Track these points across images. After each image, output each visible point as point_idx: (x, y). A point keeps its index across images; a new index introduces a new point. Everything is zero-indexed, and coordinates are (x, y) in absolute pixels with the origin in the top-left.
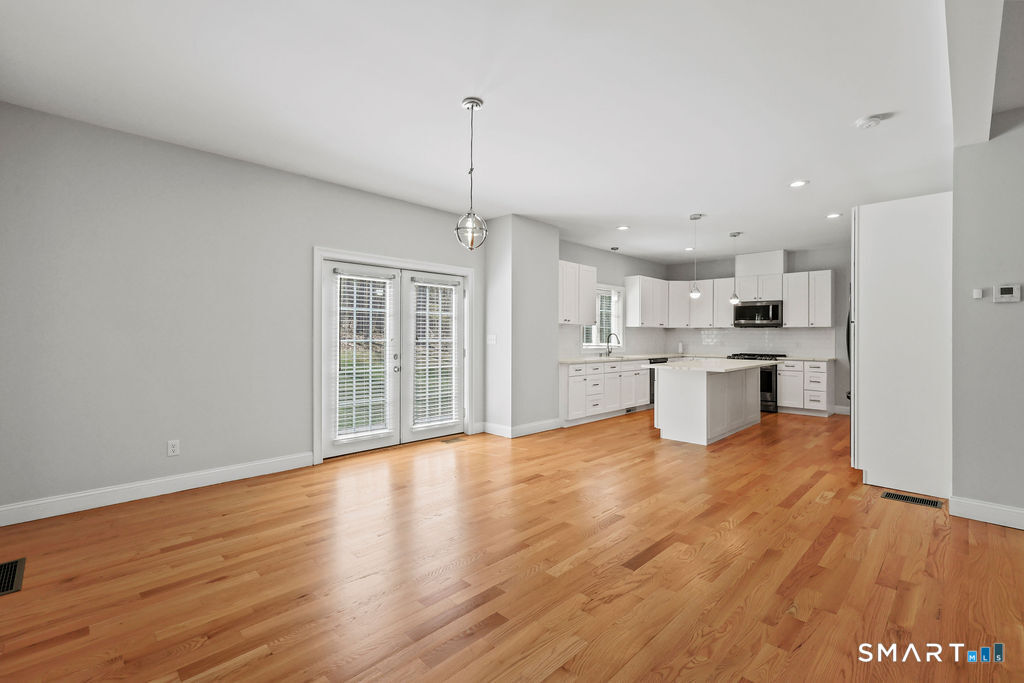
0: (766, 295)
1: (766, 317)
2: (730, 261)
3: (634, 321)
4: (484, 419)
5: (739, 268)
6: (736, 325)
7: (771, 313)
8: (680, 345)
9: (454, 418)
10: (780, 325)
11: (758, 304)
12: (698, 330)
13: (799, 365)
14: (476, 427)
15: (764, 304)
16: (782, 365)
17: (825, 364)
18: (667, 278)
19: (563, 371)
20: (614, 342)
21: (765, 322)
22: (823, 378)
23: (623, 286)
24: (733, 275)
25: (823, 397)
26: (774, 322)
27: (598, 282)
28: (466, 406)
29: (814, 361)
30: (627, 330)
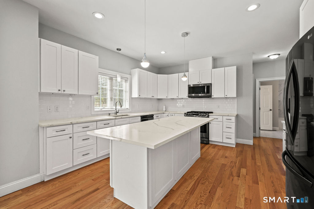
0: (204, 81)
1: (204, 92)
2: (186, 64)
3: (135, 95)
5: (191, 67)
6: (189, 97)
7: (206, 90)
8: (164, 107)
10: (210, 97)
11: (200, 85)
12: (172, 99)
13: (220, 118)
15: (202, 85)
17: (234, 117)
21: (203, 95)
22: (233, 126)
23: (131, 75)
24: (188, 71)
25: (233, 136)
26: (208, 94)
27: (99, 68)
29: (228, 116)
30: (132, 99)
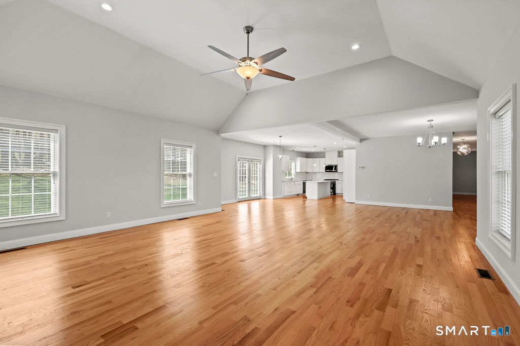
0: (333, 163)
2: (324, 153)
3: (298, 170)
4: (265, 195)
5: (327, 154)
6: (326, 171)
7: (334, 168)
9: (258, 195)
10: (337, 171)
11: (331, 166)
12: (316, 172)
13: (341, 182)
14: (263, 197)
16: (337, 182)
18: (307, 158)
19: (283, 183)
20: (293, 176)
21: (333, 171)
23: (295, 160)
24: (325, 157)
26: (335, 170)
27: (289, 159)
28: (261, 192)
30: (296, 173)
